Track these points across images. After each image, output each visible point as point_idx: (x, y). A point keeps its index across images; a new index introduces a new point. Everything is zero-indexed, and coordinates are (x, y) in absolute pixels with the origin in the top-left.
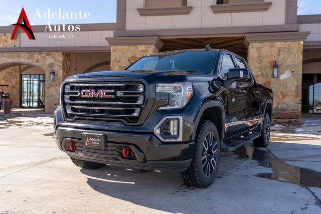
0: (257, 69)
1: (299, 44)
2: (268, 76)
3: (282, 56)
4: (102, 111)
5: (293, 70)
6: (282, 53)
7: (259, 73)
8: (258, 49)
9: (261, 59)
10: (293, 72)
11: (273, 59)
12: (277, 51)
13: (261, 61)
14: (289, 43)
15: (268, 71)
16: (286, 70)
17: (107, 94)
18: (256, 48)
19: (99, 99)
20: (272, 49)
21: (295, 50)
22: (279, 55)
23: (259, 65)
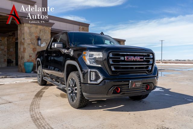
0: (29, 40)
1: (49, 28)
2: (35, 44)
3: (41, 34)
4: (136, 68)
5: (47, 42)
6: (41, 32)
7: (30, 42)
8: (29, 28)
9: (31, 34)
10: (47, 43)
11: (37, 35)
12: (39, 31)
13: (31, 35)
14: (44, 27)
15: (35, 41)
16: (44, 42)
17: (141, 59)
18: (28, 27)
19: (136, 61)
20: (37, 29)
21: (47, 31)
22: (40, 33)
23: (30, 38)
